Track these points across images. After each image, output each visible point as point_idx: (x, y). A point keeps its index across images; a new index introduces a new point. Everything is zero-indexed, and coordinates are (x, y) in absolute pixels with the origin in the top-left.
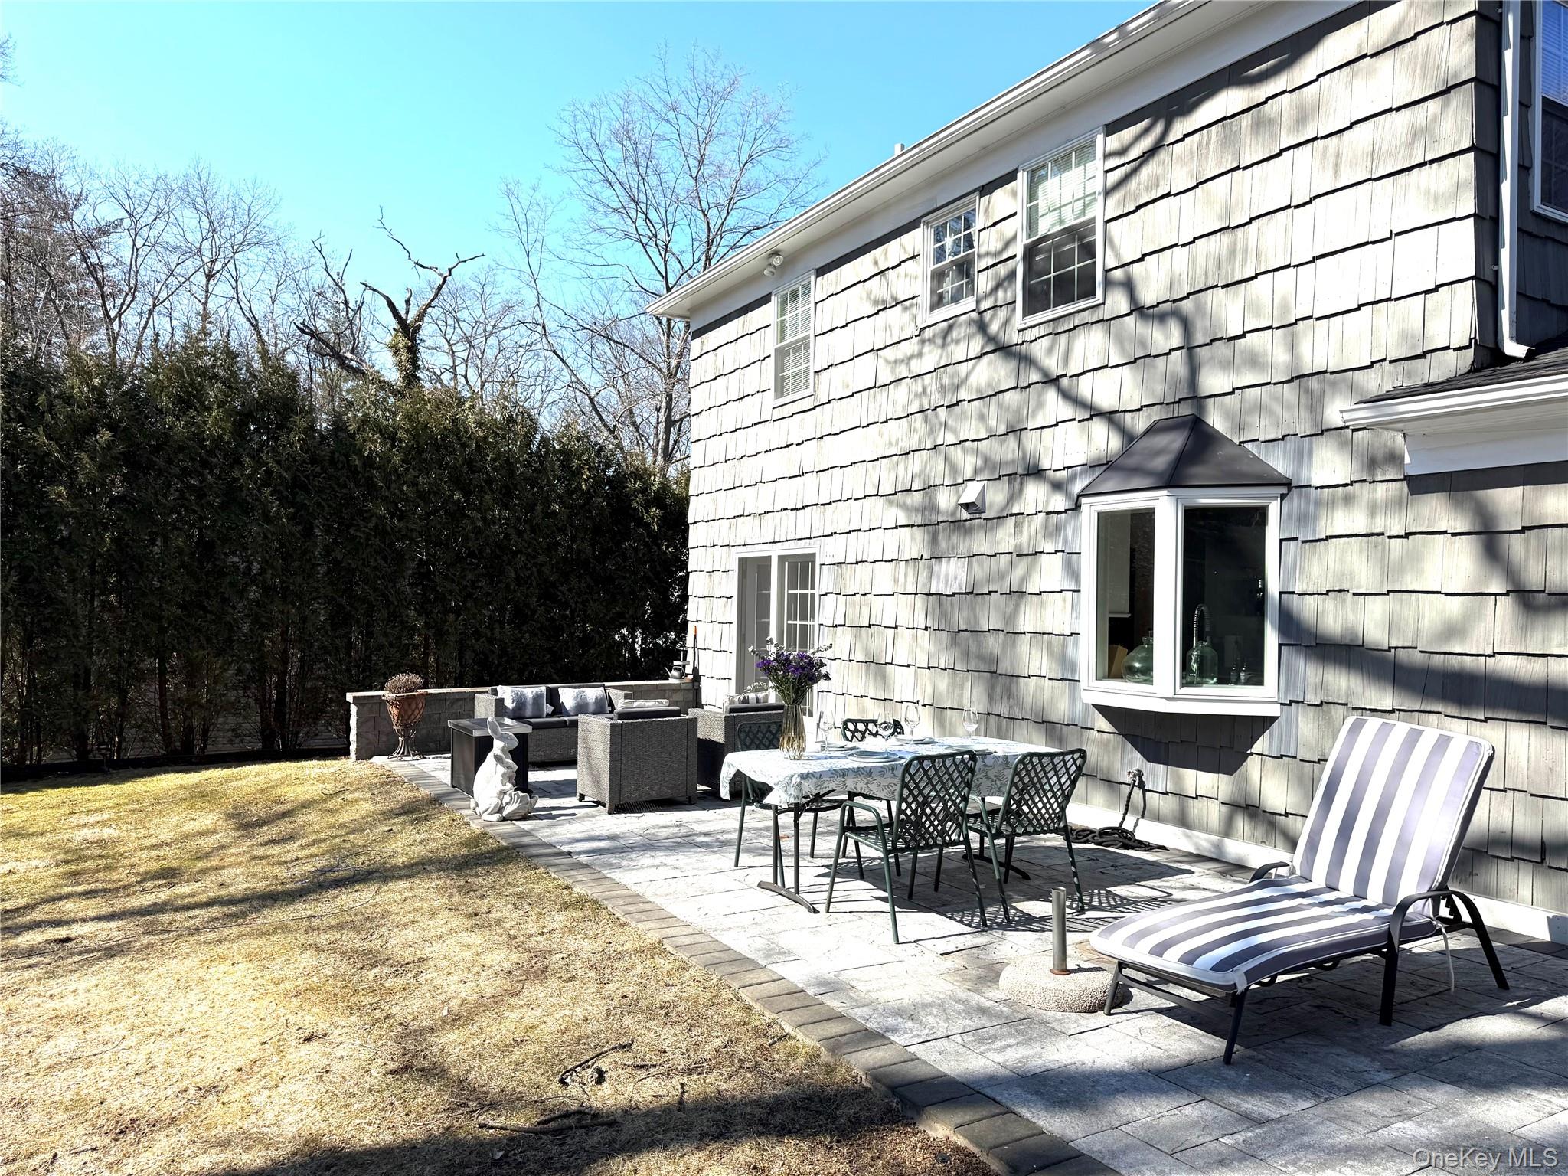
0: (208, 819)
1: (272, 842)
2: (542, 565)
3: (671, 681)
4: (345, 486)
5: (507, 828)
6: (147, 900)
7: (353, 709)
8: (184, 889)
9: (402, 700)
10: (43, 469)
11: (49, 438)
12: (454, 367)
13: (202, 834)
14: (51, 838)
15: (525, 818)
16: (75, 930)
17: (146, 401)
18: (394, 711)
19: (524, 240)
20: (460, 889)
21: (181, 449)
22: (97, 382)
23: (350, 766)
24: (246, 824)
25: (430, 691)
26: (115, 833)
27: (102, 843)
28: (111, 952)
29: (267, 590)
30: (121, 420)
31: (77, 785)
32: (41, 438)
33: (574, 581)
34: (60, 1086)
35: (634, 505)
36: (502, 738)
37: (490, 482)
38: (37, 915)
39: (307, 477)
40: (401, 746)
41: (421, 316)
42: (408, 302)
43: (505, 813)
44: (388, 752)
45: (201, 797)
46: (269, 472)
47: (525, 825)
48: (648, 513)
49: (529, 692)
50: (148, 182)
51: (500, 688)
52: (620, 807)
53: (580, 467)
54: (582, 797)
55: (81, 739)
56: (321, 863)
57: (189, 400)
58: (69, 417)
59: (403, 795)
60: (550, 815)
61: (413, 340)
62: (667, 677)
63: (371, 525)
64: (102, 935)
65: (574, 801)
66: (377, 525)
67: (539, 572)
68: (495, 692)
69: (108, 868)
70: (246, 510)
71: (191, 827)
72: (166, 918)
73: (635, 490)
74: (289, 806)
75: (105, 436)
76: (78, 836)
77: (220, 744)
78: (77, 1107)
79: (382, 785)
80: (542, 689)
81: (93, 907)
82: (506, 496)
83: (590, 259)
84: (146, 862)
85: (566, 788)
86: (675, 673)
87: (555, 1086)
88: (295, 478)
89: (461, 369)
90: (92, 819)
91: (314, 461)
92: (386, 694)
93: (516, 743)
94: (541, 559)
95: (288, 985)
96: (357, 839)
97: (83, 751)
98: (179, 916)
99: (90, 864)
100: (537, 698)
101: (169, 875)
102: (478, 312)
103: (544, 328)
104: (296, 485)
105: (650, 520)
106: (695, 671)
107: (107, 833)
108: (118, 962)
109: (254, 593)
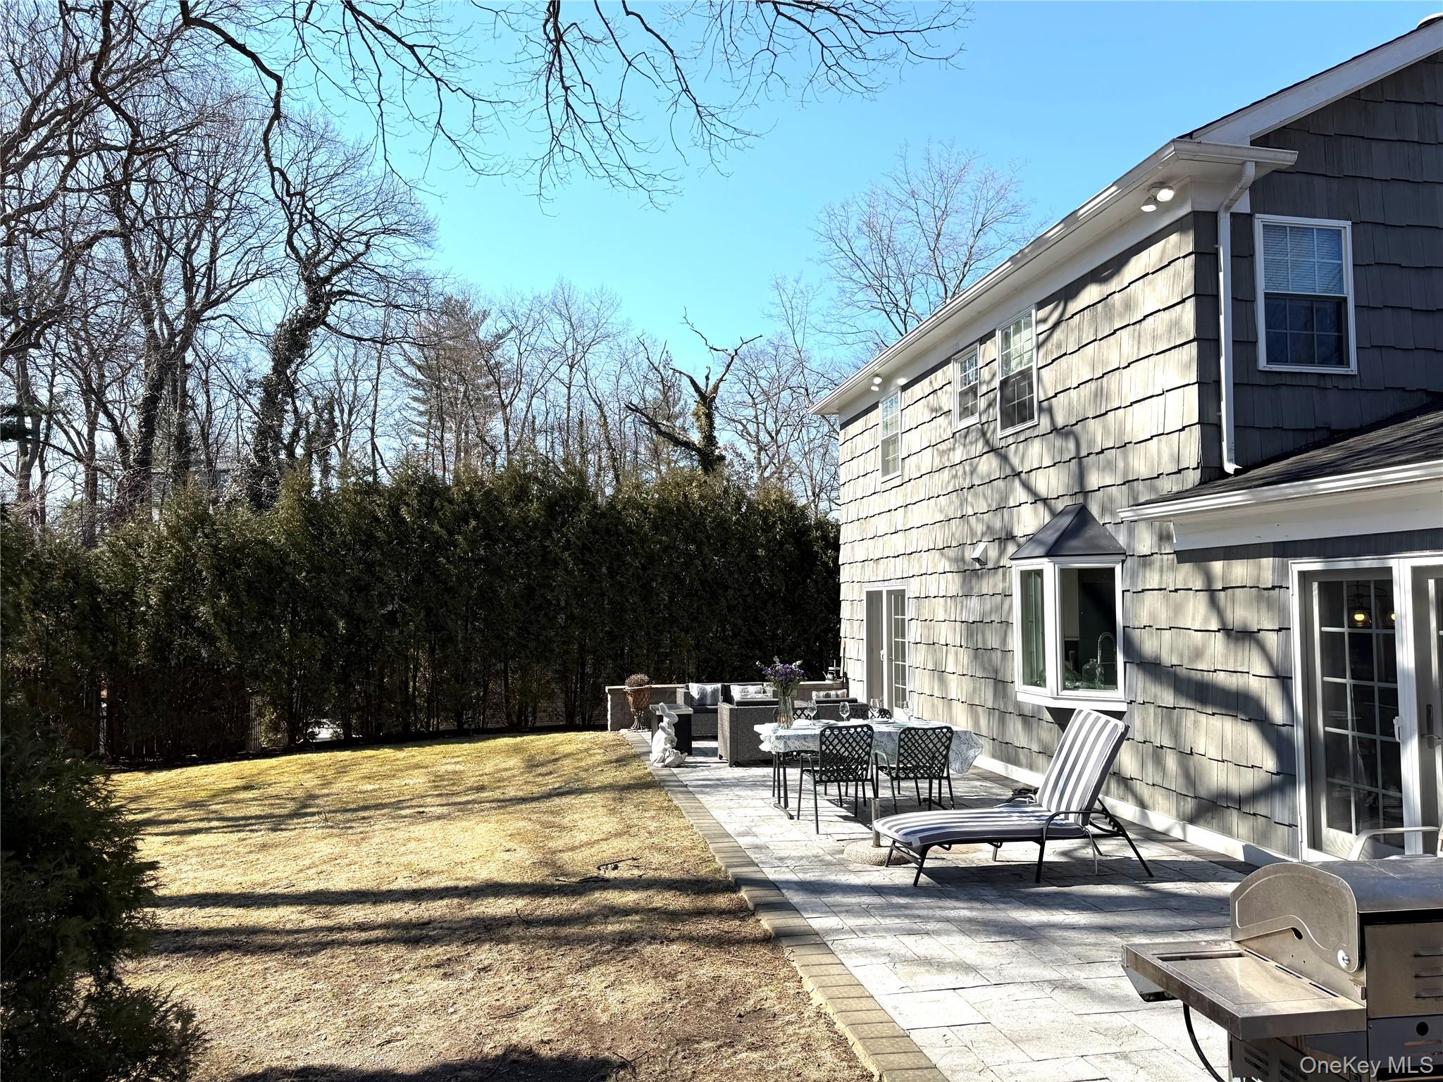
0: (514, 762)
1: (540, 774)
2: (746, 596)
3: (827, 682)
4: (615, 547)
5: (666, 771)
6: (469, 798)
7: (609, 697)
8: (486, 794)
9: (635, 692)
10: (439, 546)
11: (441, 526)
12: (756, 417)
13: (506, 770)
14: (429, 770)
15: (678, 766)
16: (426, 810)
17: (497, 498)
18: (630, 699)
19: (791, 322)
20: (614, 799)
21: (517, 527)
22: (468, 489)
23: (608, 736)
24: (532, 764)
25: (654, 686)
26: (462, 768)
27: (455, 772)
28: (439, 818)
29: (571, 617)
30: (481, 512)
31: (452, 743)
32: (436, 527)
33: (770, 607)
34: (404, 860)
35: (816, 548)
36: (668, 716)
37: (708, 538)
38: (414, 803)
39: (591, 543)
40: (636, 723)
41: (716, 388)
42: (707, 378)
43: (666, 762)
44: (628, 727)
45: (517, 750)
46: (568, 541)
47: (676, 771)
48: (826, 555)
49: (709, 688)
50: (527, 303)
51: (690, 684)
52: (736, 763)
53: (775, 523)
54: (721, 757)
55: (459, 716)
56: (556, 786)
57: (521, 495)
58: (452, 512)
59: (622, 751)
60: (694, 766)
61: (710, 408)
62: (824, 679)
63: (630, 573)
64: (439, 811)
65: (717, 759)
66: (633, 574)
67: (745, 602)
68: (687, 688)
69: (453, 784)
70: (556, 564)
71: (503, 765)
72: (470, 806)
73: (817, 537)
74: (557, 756)
75: (473, 523)
76: (443, 769)
77: (543, 721)
78: (407, 866)
79: (614, 745)
80: (719, 685)
81: (438, 801)
83: (845, 329)
84: (471, 782)
85: (713, 752)
86: (830, 676)
87: (596, 870)
88: (584, 545)
90: (453, 760)
91: (595, 532)
92: (627, 688)
93: (677, 719)
94: (746, 592)
95: (509, 832)
96: (583, 775)
97: (460, 724)
98: (476, 805)
99: (445, 783)
100: (715, 692)
101: (482, 788)
102: (774, 370)
103: (807, 390)
104: (585, 548)
105: (826, 560)
106: (845, 674)
107: (459, 768)
108: (440, 822)
109: (561, 619)
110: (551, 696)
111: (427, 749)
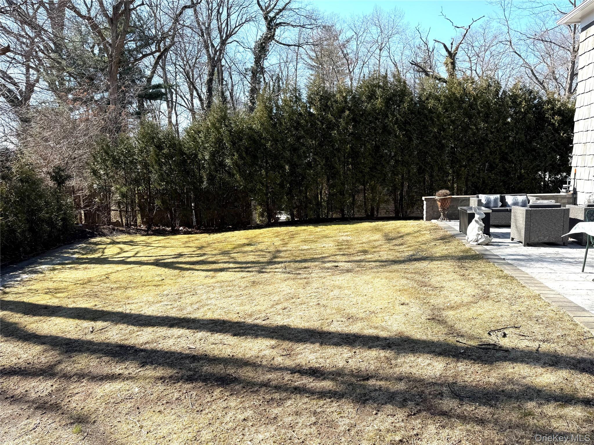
0: (377, 236)
1: (396, 245)
2: (501, 146)
3: (561, 194)
4: (423, 121)
5: (479, 248)
6: (358, 258)
7: (425, 203)
8: (369, 256)
9: (442, 199)
10: (331, 126)
11: (332, 116)
12: (471, 67)
13: (375, 241)
14: (334, 238)
15: (487, 245)
16: (339, 264)
17: (359, 99)
18: (439, 204)
19: (503, 4)
20: (459, 266)
21: (369, 114)
22: (344, 94)
23: (423, 223)
24: (389, 239)
25: (453, 196)
26: (351, 239)
27: (347, 241)
28: (348, 271)
29: (397, 161)
30: (351, 107)
31: (341, 224)
32: (330, 116)
33: (516, 152)
34: (334, 304)
35: (547, 116)
36: (478, 214)
37: (479, 112)
38: (330, 259)
39: (410, 119)
40: (442, 216)
41: (457, 49)
42: (452, 44)
43: (479, 242)
44: (437, 218)
45: (377, 230)
46: (397, 119)
47: (488, 247)
48: (553, 119)
49: (492, 197)
50: (360, 20)
51: (480, 195)
52: (528, 244)
53: (521, 102)
54: (513, 239)
55: (342, 211)
56: (411, 253)
57: (372, 96)
58: (337, 108)
59: (441, 233)
60: (498, 245)
61: (453, 59)
62: (560, 192)
63: (432, 135)
64: (346, 266)
65: (509, 240)
66: (433, 136)
67: (500, 149)
68: (478, 197)
69: (348, 248)
70: (390, 133)
71: (372, 238)
72: (363, 264)
73: (548, 109)
74: (402, 234)
75: (347, 112)
76: (341, 239)
77: (382, 214)
78: (339, 310)
79: (434, 229)
80: (498, 196)
81: (344, 258)
82: (486, 118)
83: (534, 5)
84: (359, 248)
85: (506, 236)
86: (563, 190)
87: (486, 335)
88: (406, 120)
89: (474, 68)
90: (345, 234)
91: (412, 113)
92: (437, 197)
93: (484, 216)
94: (501, 143)
95: (397, 288)
96: (424, 247)
97: (343, 215)
98: (367, 264)
99: (344, 247)
100: (496, 200)
101: (365, 252)
102: (482, 41)
103: (511, 42)
104: (406, 123)
105: (554, 122)
106: (575, 189)
107: (348, 238)
108: (350, 274)
109: (392, 162)
110: (387, 202)
111: (329, 227)
